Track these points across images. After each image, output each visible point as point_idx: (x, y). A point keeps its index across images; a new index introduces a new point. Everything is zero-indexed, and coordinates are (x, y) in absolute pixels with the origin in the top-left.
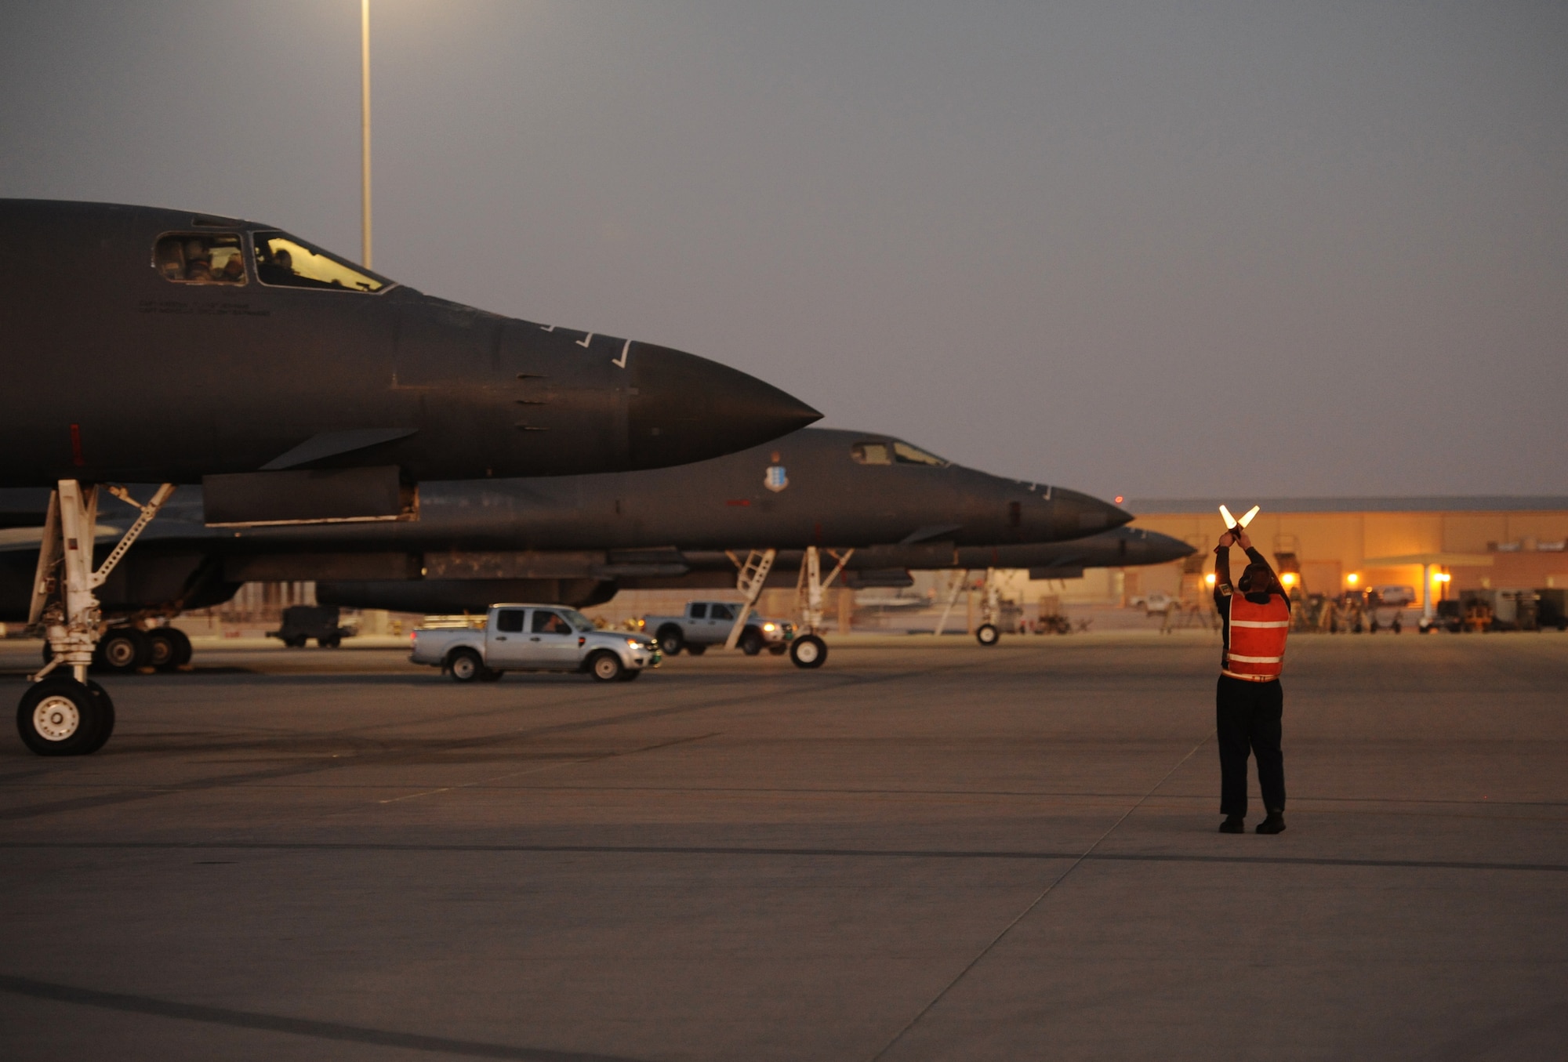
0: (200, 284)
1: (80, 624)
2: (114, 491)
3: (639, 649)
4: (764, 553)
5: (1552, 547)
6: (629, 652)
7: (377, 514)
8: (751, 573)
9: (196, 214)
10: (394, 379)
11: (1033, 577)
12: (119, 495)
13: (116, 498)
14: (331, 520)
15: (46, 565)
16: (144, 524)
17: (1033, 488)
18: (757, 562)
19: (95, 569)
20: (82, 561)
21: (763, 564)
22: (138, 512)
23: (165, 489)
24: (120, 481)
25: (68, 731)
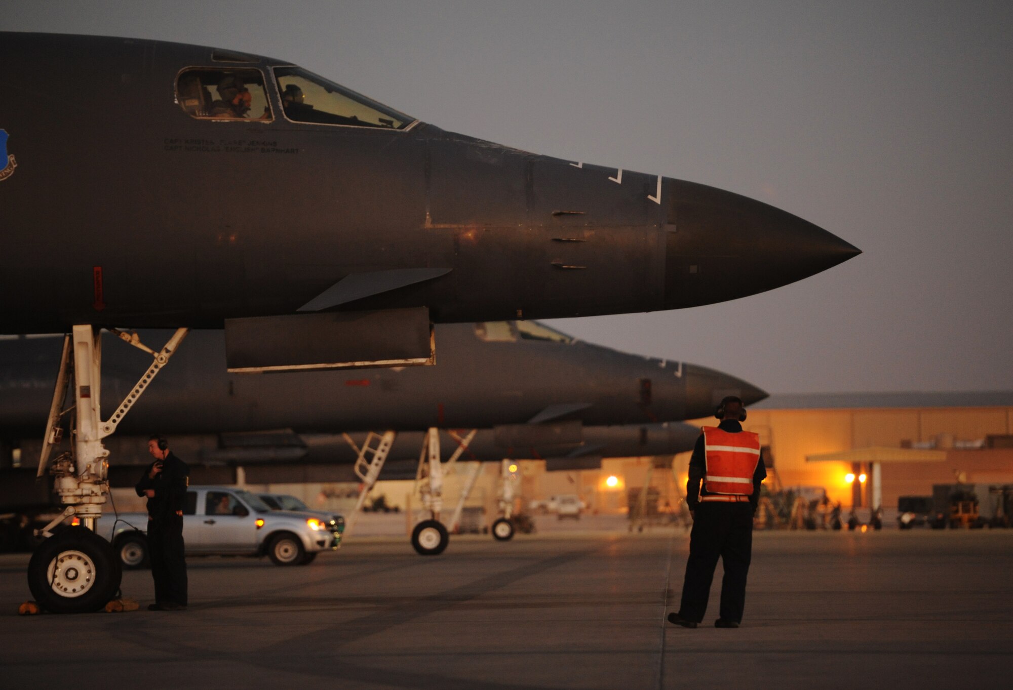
0: (226, 121)
1: (94, 475)
2: (126, 337)
3: (320, 531)
4: (382, 435)
5: (968, 445)
6: (310, 534)
7: (405, 358)
8: (369, 458)
9: (214, 49)
10: (428, 217)
11: (550, 469)
12: (130, 341)
13: (128, 344)
14: (358, 364)
15: (56, 414)
16: (156, 371)
17: (663, 365)
18: (375, 444)
19: (105, 417)
20: (94, 410)
21: (381, 447)
22: (151, 358)
23: (181, 333)
24: (132, 326)
25: (83, 587)
